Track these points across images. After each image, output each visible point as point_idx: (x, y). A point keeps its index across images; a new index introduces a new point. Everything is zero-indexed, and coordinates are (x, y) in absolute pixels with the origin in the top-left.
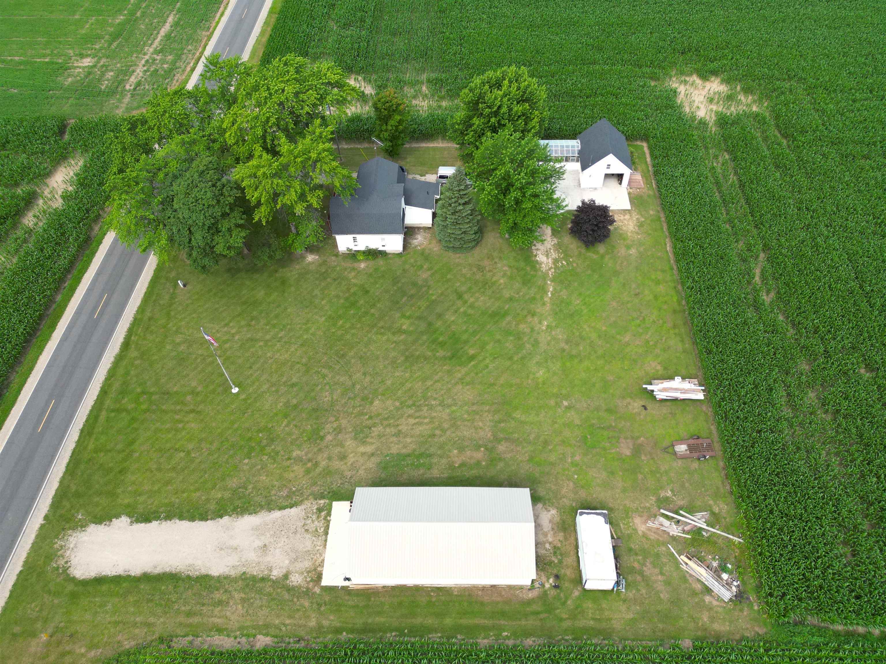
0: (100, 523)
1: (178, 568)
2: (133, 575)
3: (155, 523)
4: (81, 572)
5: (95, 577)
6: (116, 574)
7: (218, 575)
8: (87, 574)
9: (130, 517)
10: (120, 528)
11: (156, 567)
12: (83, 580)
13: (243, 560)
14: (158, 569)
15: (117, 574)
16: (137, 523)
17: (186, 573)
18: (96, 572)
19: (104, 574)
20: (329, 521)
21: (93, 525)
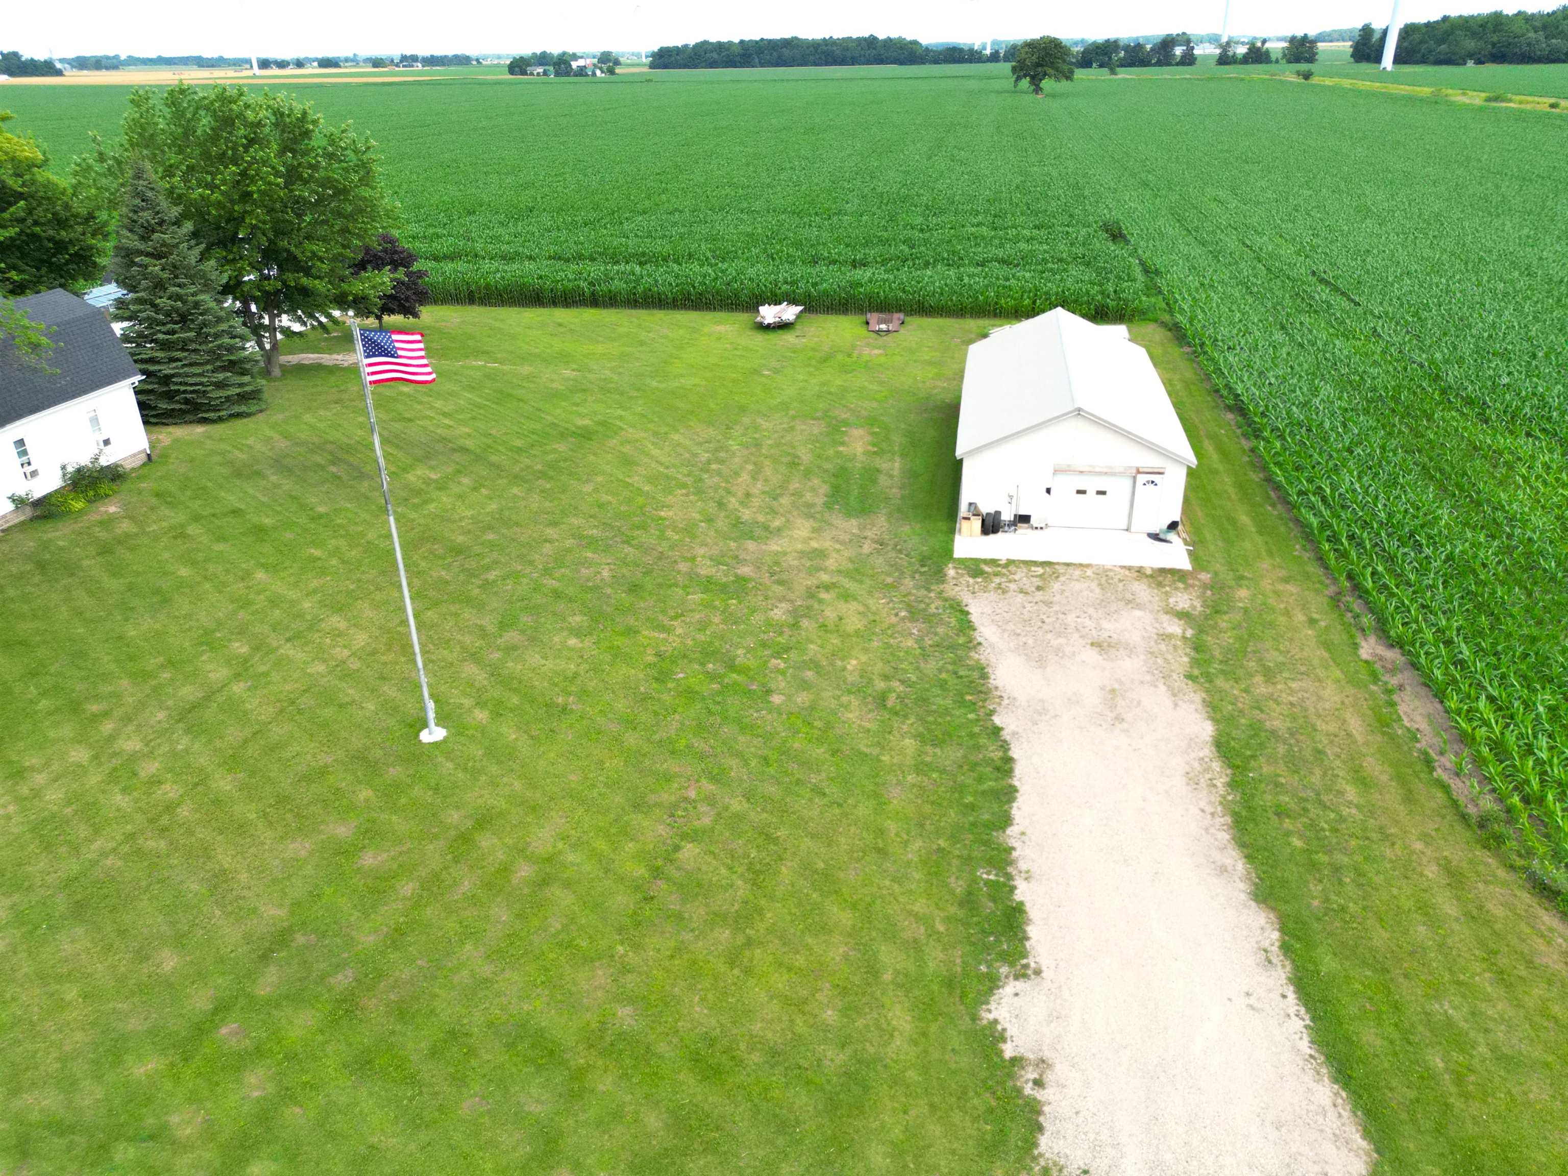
0: (1034, 1109)
1: (1209, 809)
2: (1276, 935)
3: (1023, 892)
4: (1328, 1149)
5: (1335, 1081)
6: (1292, 997)
7: (1209, 723)
8: (1331, 1122)
9: (992, 983)
10: (1055, 1017)
11: (1223, 870)
12: (1366, 1134)
13: (1148, 678)
14: (1228, 862)
15: (1290, 992)
16: (1024, 954)
17: (1222, 790)
18: (1308, 1079)
19: (1305, 1046)
20: (1010, 562)
21: (1046, 1144)
